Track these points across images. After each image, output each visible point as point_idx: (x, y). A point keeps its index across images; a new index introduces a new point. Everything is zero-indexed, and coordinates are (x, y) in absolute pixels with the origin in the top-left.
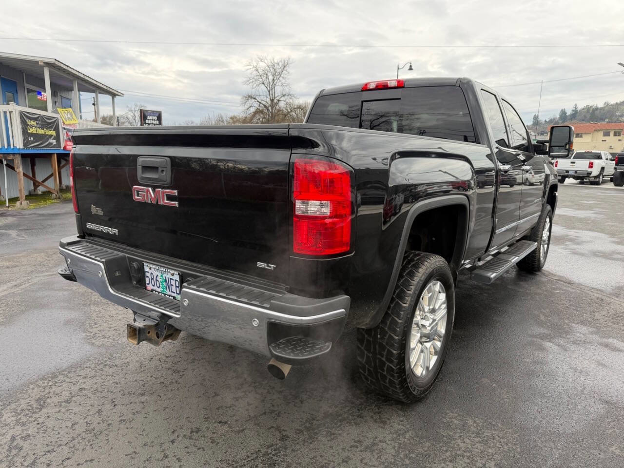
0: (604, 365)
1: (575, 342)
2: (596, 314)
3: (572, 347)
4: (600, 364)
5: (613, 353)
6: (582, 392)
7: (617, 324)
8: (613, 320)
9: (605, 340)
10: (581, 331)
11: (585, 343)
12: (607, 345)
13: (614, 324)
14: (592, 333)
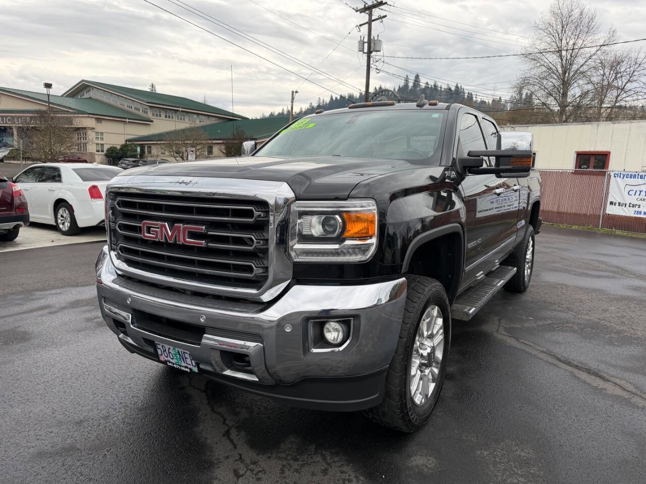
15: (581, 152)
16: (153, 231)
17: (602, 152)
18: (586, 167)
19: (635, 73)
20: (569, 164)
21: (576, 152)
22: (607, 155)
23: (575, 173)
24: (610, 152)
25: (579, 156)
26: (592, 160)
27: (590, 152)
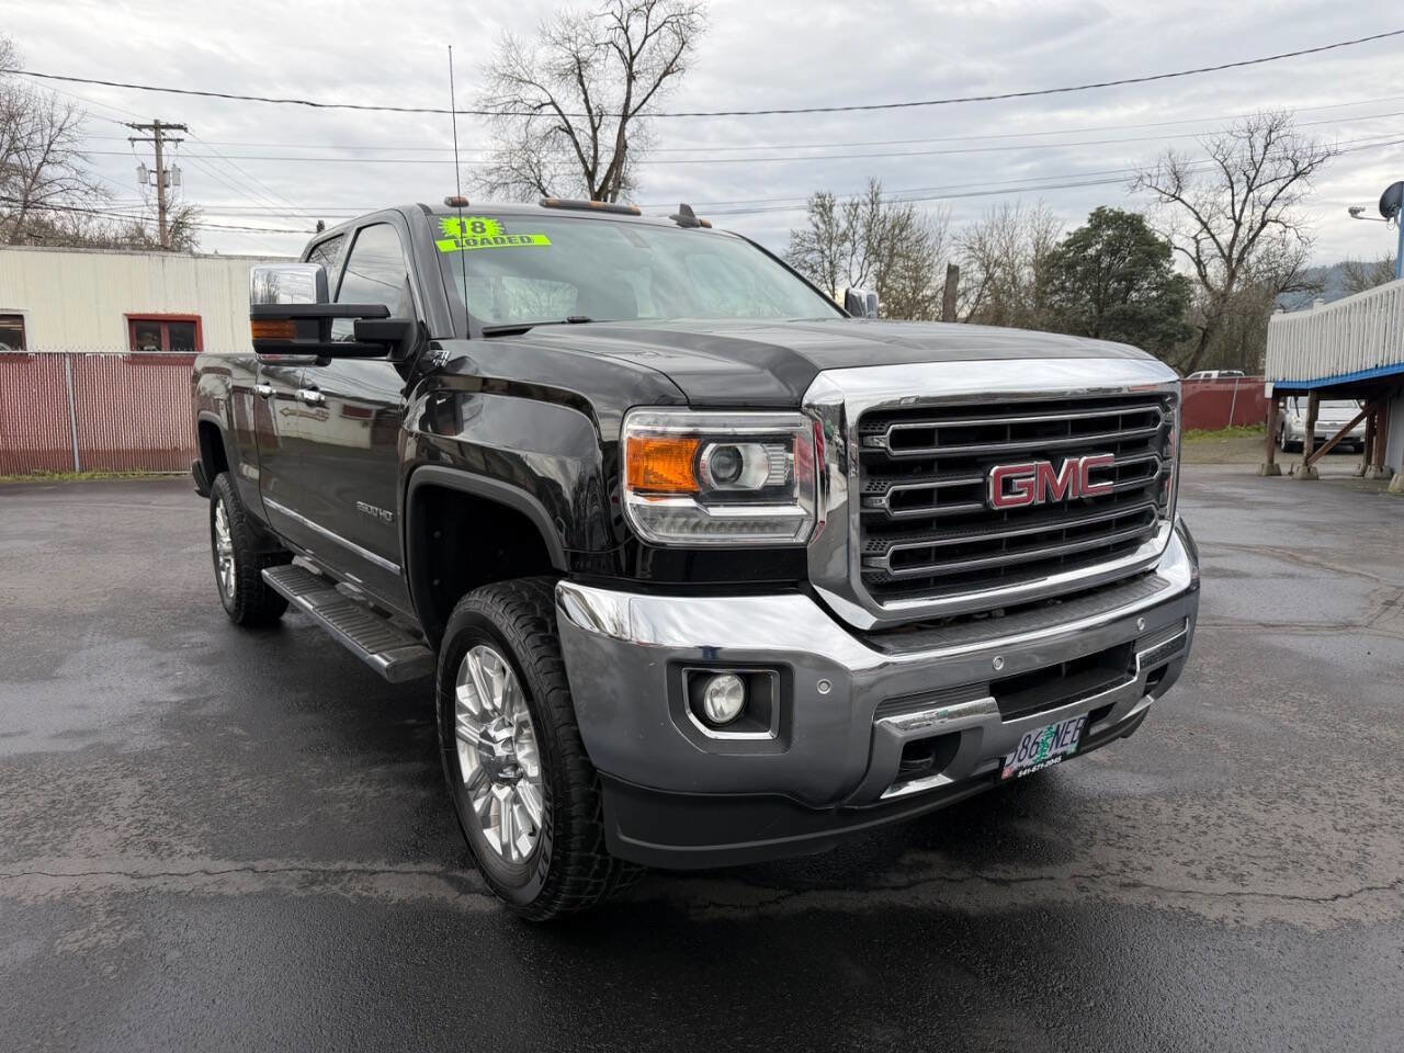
0: (78, 707)
1: (138, 718)
2: (139, 790)
3: (136, 710)
4: (83, 707)
5: (67, 728)
6: (89, 675)
7: (78, 785)
8: (93, 790)
9: (88, 742)
10: (142, 740)
11: (122, 724)
12: (82, 734)
13: (85, 783)
14: (122, 744)
15: (136, 315)
16: (1020, 486)
17: (183, 316)
18: (154, 347)
19: (53, 147)
20: (118, 342)
21: (126, 315)
22: (195, 322)
23: (132, 360)
24: (199, 318)
25: (134, 324)
26: (165, 332)
27: (156, 315)
